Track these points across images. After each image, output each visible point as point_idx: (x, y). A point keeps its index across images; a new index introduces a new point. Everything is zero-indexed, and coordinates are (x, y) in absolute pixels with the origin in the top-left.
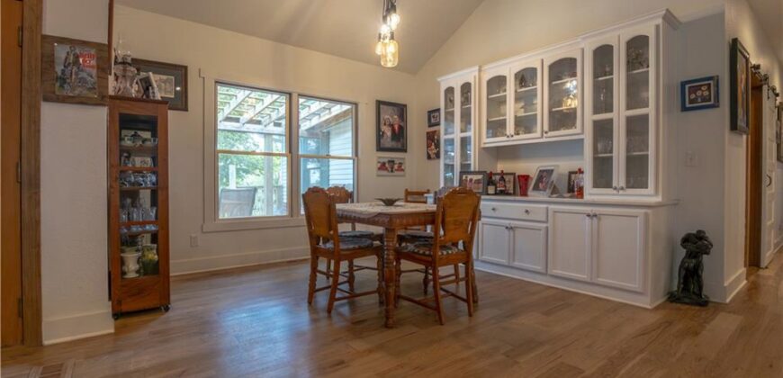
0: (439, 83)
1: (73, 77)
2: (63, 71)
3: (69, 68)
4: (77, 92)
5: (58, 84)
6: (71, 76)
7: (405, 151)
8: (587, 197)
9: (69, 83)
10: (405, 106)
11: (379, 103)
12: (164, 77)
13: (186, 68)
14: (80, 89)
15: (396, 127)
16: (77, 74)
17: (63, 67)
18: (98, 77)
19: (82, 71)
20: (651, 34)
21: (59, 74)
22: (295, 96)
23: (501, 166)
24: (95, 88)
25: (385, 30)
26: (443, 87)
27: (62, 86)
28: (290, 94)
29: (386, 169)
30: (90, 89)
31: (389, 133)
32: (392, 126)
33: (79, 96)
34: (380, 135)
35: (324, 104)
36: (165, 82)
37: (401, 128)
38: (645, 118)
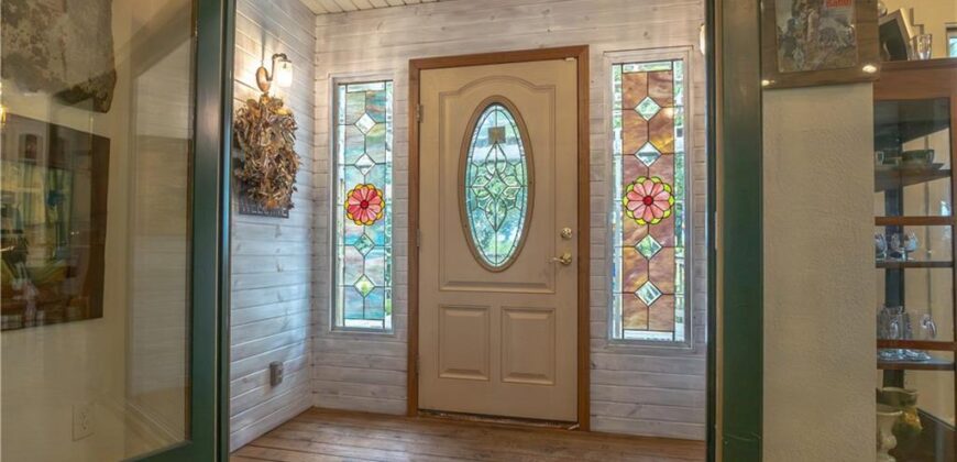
1: (810, 30)
2: (791, 23)
3: (803, 15)
4: (817, 62)
5: (782, 52)
6: (806, 30)
9: (802, 47)
14: (823, 54)
16: (816, 23)
17: (790, 17)
18: (858, 22)
19: (826, 15)
21: (784, 29)
24: (850, 47)
27: (789, 55)
30: (840, 50)
33: (821, 68)
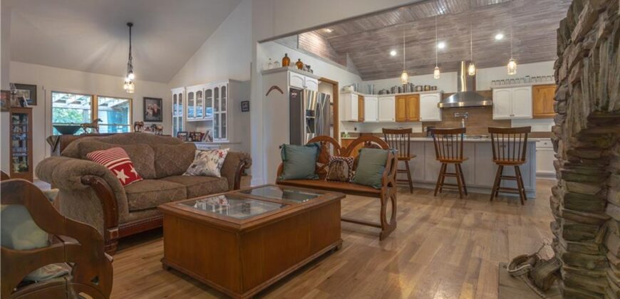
0: (171, 92)
7: (161, 121)
8: (214, 142)
10: (161, 99)
11: (145, 99)
12: (24, 91)
13: (36, 86)
15: (156, 110)
18: (7, 102)
20: (226, 86)
22: (95, 97)
23: (198, 130)
24: (5, 106)
25: (127, 80)
26: (173, 94)
28: (93, 96)
29: (150, 130)
31: (151, 112)
32: (153, 109)
34: (145, 114)
35: (112, 99)
36: (25, 93)
37: (158, 110)
38: (225, 114)
